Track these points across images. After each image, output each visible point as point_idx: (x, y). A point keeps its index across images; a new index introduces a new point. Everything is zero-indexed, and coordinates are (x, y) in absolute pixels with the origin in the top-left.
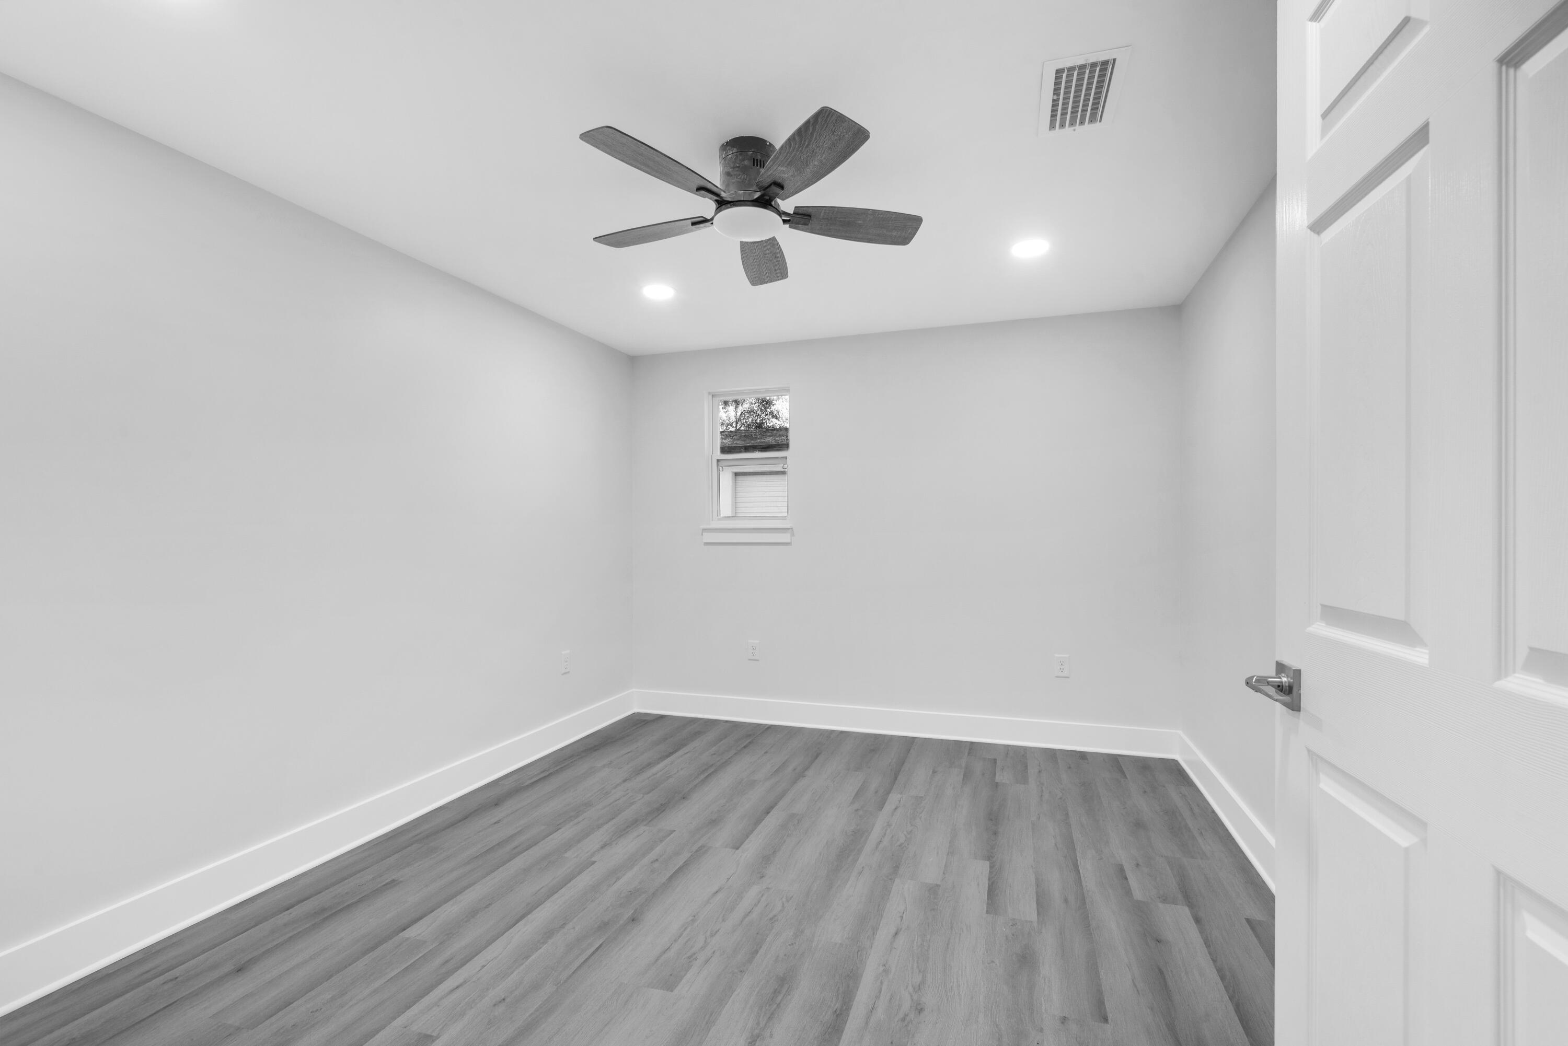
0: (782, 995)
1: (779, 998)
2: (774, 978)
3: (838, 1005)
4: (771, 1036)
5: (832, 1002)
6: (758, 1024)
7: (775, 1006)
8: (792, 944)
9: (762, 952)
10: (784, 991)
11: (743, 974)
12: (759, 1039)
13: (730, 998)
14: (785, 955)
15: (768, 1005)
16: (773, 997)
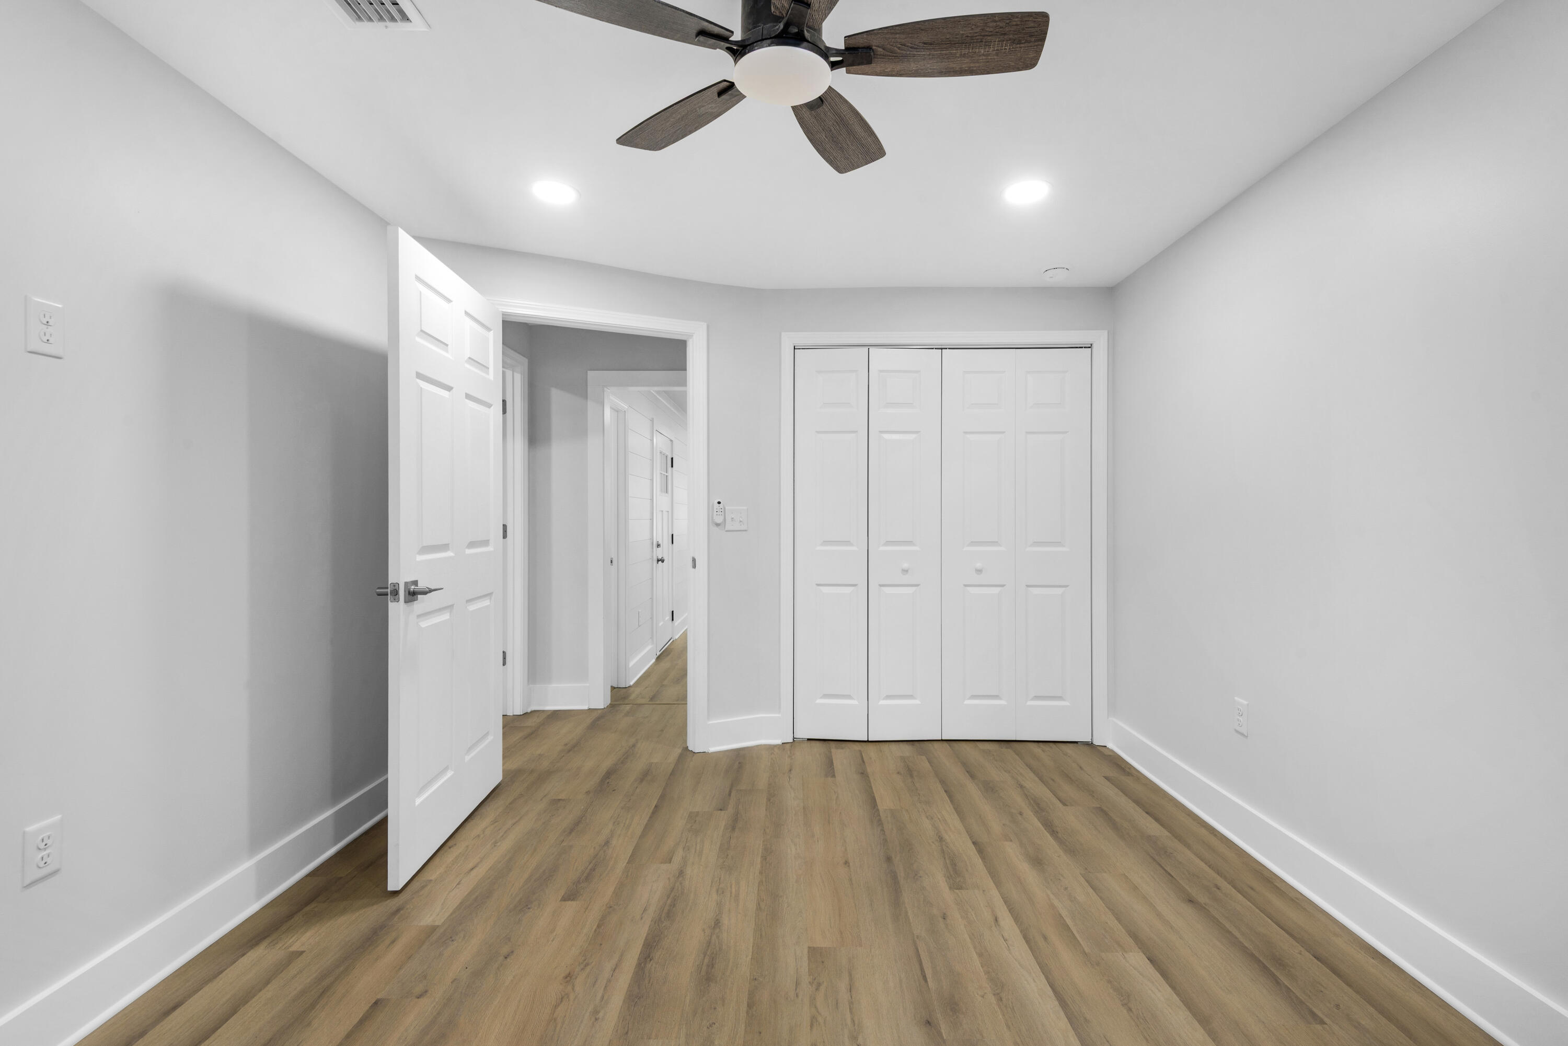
0: (705, 964)
1: (706, 961)
2: (718, 979)
3: (649, 966)
4: (704, 930)
5: (655, 968)
6: (718, 937)
7: (708, 953)
8: (711, 1026)
9: (744, 1008)
10: (704, 968)
11: (752, 977)
12: (713, 926)
13: (753, 952)
14: (715, 1009)
15: (715, 952)
16: (712, 961)
